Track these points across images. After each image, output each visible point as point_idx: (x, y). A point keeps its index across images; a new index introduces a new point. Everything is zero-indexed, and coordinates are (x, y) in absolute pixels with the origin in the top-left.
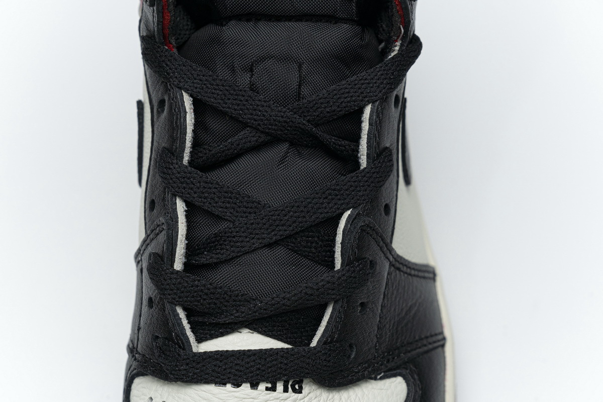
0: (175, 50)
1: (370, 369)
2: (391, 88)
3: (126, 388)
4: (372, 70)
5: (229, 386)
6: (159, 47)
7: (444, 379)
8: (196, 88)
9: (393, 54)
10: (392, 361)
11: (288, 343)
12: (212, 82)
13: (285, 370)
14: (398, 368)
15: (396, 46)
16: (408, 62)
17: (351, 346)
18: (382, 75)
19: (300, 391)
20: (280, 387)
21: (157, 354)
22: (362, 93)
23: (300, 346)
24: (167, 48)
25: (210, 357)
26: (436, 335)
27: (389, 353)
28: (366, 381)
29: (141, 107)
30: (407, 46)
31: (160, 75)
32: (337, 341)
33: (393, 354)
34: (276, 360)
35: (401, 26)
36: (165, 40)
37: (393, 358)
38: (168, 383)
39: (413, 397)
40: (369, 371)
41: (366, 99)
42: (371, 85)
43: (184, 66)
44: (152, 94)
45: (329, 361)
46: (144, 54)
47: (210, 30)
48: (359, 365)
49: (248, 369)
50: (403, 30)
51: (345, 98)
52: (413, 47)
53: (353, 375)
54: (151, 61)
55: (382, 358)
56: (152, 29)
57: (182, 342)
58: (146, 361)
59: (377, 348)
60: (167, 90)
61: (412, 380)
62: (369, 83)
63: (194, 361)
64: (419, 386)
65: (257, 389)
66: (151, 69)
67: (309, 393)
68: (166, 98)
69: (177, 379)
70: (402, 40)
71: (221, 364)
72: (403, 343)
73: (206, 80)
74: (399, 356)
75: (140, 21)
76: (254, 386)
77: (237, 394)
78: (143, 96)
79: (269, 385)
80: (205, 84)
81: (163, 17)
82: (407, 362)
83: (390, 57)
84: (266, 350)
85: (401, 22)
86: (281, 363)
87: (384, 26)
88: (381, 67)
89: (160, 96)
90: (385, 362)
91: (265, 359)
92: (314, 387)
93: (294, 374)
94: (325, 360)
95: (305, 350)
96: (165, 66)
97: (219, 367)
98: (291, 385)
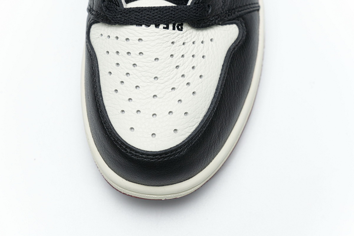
1: (219, 19)
3: (87, 31)
5: (143, 26)
7: (258, 28)
10: (231, 16)
11: (175, 4)
13: (174, 18)
14: (234, 19)
17: (209, 6)
19: (181, 30)
20: (171, 26)
21: (104, 10)
23: (181, 5)
25: (133, 10)
26: (255, 4)
27: (229, 11)
28: (217, 26)
32: (201, 3)
33: (231, 12)
34: (169, 12)
37: (232, 14)
38: (110, 26)
39: (241, 35)
40: (218, 20)
45: (197, 13)
48: (213, 16)
49: (153, 17)
53: (210, 22)
55: (226, 14)
57: (118, 3)
58: (98, 14)
59: (223, 8)
61: (241, 26)
63: (124, 13)
64: (245, 29)
65: (159, 28)
67: (186, 31)
69: (115, 22)
71: (139, 14)
72: (237, 6)
74: (234, 13)
76: (157, 26)
77: (148, 31)
79: (165, 26)
82: (239, 17)
84: (163, 7)
86: (171, 14)
90: (227, 16)
91: (163, 12)
92: (189, 28)
93: (178, 20)
94: (195, 13)
95: (184, 7)
97: (138, 16)
98: (177, 26)
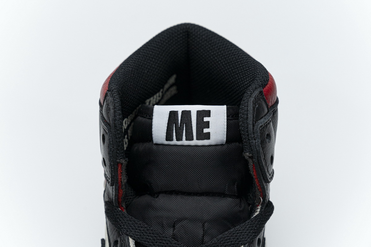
0: (125, 211)
2: (255, 235)
4: (243, 224)
6: (116, 209)
8: (137, 235)
9: (256, 214)
12: (147, 231)
15: (258, 209)
16: (266, 219)
18: (249, 227)
22: (238, 239)
24: (120, 209)
29: (103, 243)
30: (265, 209)
31: (116, 226)
35: (261, 197)
36: (119, 205)
41: (240, 243)
42: (243, 234)
43: (130, 221)
44: (110, 236)
46: (107, 212)
47: (146, 199)
50: (262, 200)
51: (228, 243)
52: (269, 209)
54: (110, 217)
56: (111, 198)
60: (119, 235)
62: (242, 233)
66: (110, 222)
68: (119, 240)
70: (262, 205)
73: (143, 230)
75: (105, 191)
78: (105, 236)
80: (142, 233)
81: (118, 192)
83: (254, 216)
85: (261, 195)
87: (251, 195)
88: (249, 222)
89: (115, 238)
96: (119, 221)
